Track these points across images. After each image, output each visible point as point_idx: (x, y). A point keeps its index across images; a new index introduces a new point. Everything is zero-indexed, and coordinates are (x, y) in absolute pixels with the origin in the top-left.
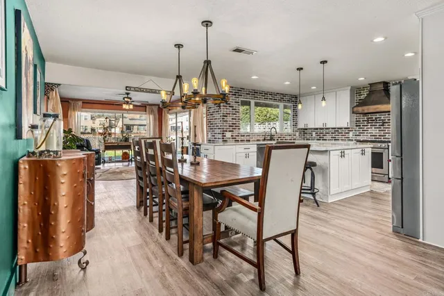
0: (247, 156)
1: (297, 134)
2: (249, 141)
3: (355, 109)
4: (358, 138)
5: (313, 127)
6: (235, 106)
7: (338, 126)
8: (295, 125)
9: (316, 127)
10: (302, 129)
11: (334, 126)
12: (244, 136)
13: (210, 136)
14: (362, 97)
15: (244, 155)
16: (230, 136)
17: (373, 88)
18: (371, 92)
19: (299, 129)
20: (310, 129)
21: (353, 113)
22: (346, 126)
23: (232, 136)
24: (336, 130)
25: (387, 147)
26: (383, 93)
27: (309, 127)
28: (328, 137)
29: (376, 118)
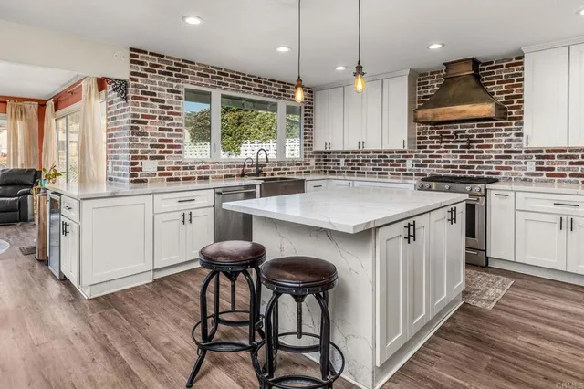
0: (187, 218)
1: (313, 162)
2: (207, 178)
3: (420, 113)
4: (422, 171)
5: (341, 149)
6: (169, 99)
7: (386, 147)
8: (308, 143)
9: (346, 149)
10: (321, 152)
11: (379, 148)
12: (192, 168)
13: (110, 170)
14: (430, 92)
15: (178, 216)
16: (154, 170)
17: (452, 72)
18: (449, 81)
19: (316, 152)
20: (335, 152)
21: (416, 120)
22: (401, 148)
23: (159, 169)
24: (382, 155)
25: (483, 191)
26: (473, 82)
27: (333, 148)
28: (368, 167)
29: (456, 133)
